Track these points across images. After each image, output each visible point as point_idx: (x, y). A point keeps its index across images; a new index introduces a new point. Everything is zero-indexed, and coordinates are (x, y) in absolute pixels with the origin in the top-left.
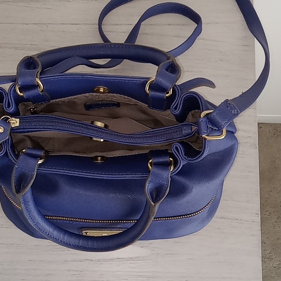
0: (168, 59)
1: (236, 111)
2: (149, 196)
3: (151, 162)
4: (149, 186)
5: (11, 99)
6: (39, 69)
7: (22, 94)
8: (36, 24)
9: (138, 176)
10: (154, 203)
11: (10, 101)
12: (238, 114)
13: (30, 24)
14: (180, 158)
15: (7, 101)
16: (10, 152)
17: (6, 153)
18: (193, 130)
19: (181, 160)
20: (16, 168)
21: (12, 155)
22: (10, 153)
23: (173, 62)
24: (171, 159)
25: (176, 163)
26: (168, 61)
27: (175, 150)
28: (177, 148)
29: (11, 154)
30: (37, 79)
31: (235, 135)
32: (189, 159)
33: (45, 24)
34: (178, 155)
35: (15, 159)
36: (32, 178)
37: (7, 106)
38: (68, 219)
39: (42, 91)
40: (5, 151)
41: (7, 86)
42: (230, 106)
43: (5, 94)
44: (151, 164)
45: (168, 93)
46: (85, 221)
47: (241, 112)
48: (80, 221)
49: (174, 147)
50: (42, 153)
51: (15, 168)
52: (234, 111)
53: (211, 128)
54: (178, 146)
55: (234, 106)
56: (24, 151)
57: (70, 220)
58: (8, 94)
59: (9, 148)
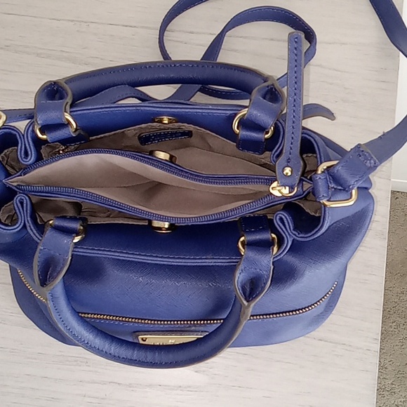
0: (265, 82)
1: (372, 161)
2: (239, 292)
3: (243, 241)
4: (240, 277)
5: (29, 145)
6: (69, 100)
7: (45, 137)
8: (72, 21)
9: (224, 261)
10: (247, 302)
11: (28, 148)
12: (376, 167)
13: (63, 20)
14: (287, 233)
15: (23, 147)
16: (30, 224)
17: (25, 226)
18: (304, 189)
19: (288, 237)
20: (41, 250)
21: (34, 230)
22: (30, 227)
23: (273, 85)
24: (274, 236)
25: (281, 242)
26: (266, 84)
27: (280, 223)
28: (281, 219)
29: (32, 228)
30: (66, 114)
31: (370, 191)
32: (301, 235)
33: (86, 22)
34: (284, 229)
35: (37, 235)
36: (64, 265)
37: (23, 156)
38: (117, 318)
39: (75, 132)
40: (22, 224)
41: (21, 125)
42: (363, 155)
43: (20, 137)
44: (243, 243)
45: (267, 133)
46: (143, 321)
47: (381, 163)
48: (135, 322)
49: (278, 218)
50: (78, 226)
51: (38, 250)
52: (370, 163)
53: (333, 188)
54: (283, 217)
55: (369, 154)
56: (51, 222)
57: (120, 321)
58: (23, 136)
59: (29, 219)
